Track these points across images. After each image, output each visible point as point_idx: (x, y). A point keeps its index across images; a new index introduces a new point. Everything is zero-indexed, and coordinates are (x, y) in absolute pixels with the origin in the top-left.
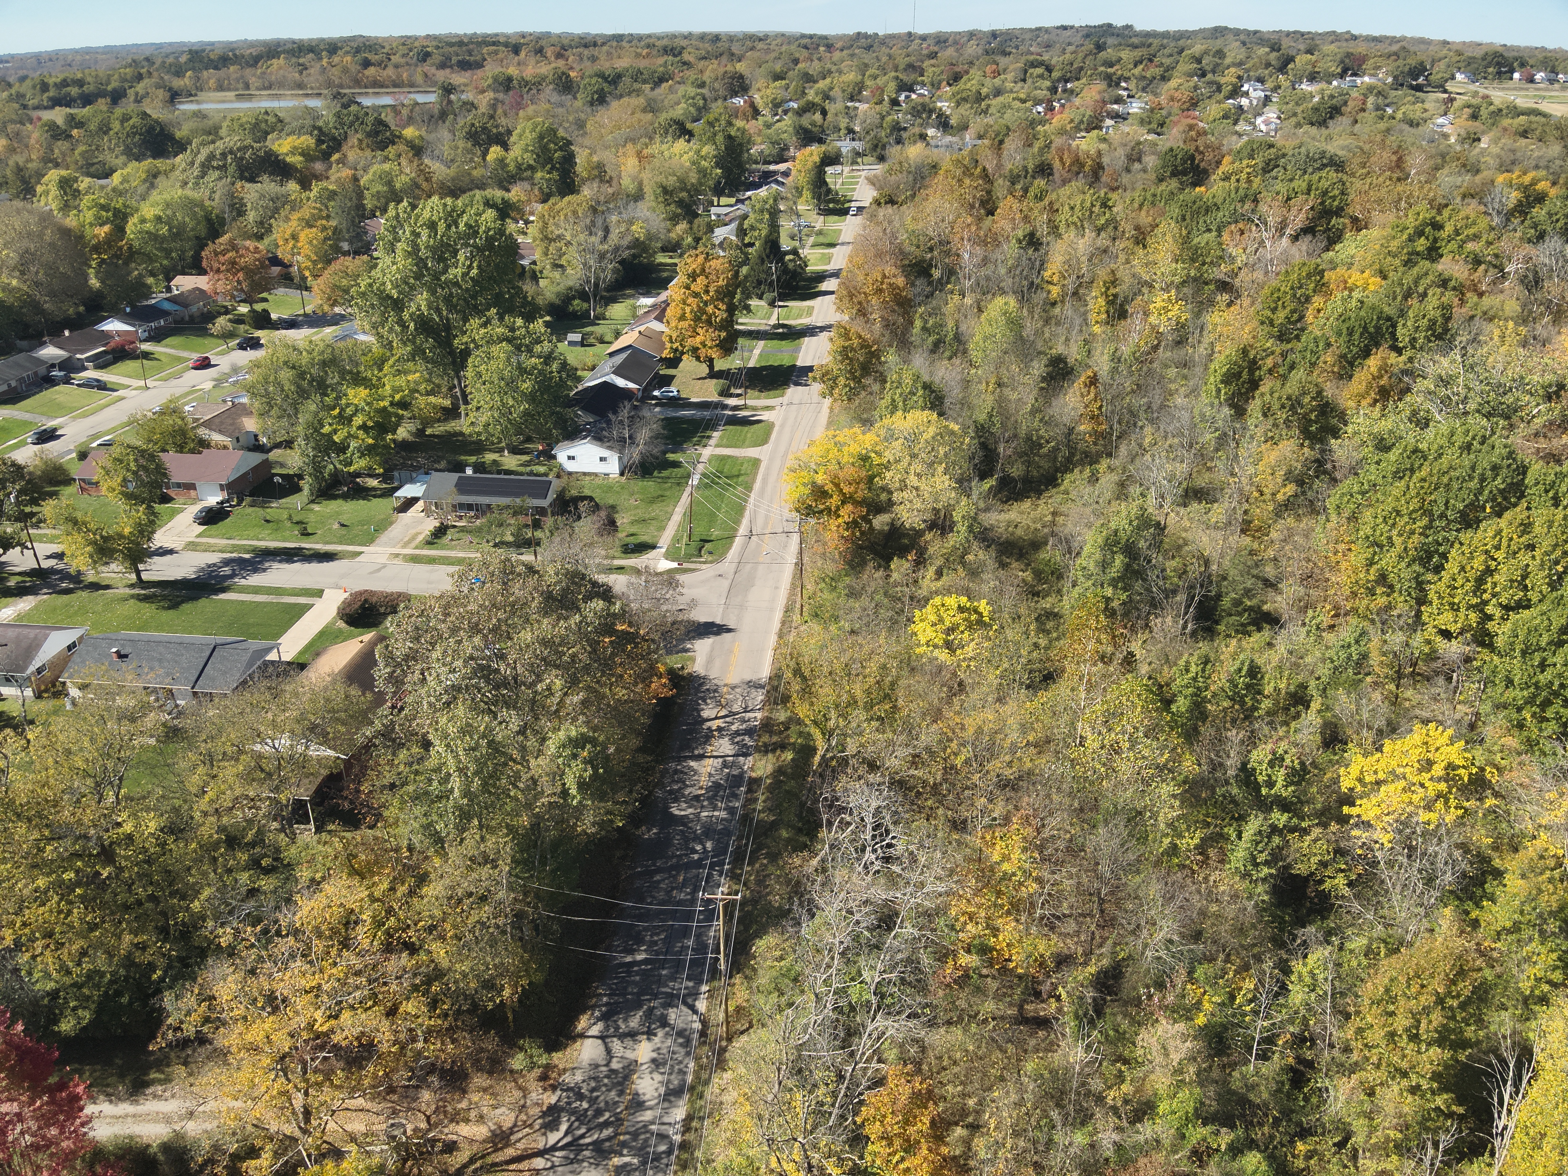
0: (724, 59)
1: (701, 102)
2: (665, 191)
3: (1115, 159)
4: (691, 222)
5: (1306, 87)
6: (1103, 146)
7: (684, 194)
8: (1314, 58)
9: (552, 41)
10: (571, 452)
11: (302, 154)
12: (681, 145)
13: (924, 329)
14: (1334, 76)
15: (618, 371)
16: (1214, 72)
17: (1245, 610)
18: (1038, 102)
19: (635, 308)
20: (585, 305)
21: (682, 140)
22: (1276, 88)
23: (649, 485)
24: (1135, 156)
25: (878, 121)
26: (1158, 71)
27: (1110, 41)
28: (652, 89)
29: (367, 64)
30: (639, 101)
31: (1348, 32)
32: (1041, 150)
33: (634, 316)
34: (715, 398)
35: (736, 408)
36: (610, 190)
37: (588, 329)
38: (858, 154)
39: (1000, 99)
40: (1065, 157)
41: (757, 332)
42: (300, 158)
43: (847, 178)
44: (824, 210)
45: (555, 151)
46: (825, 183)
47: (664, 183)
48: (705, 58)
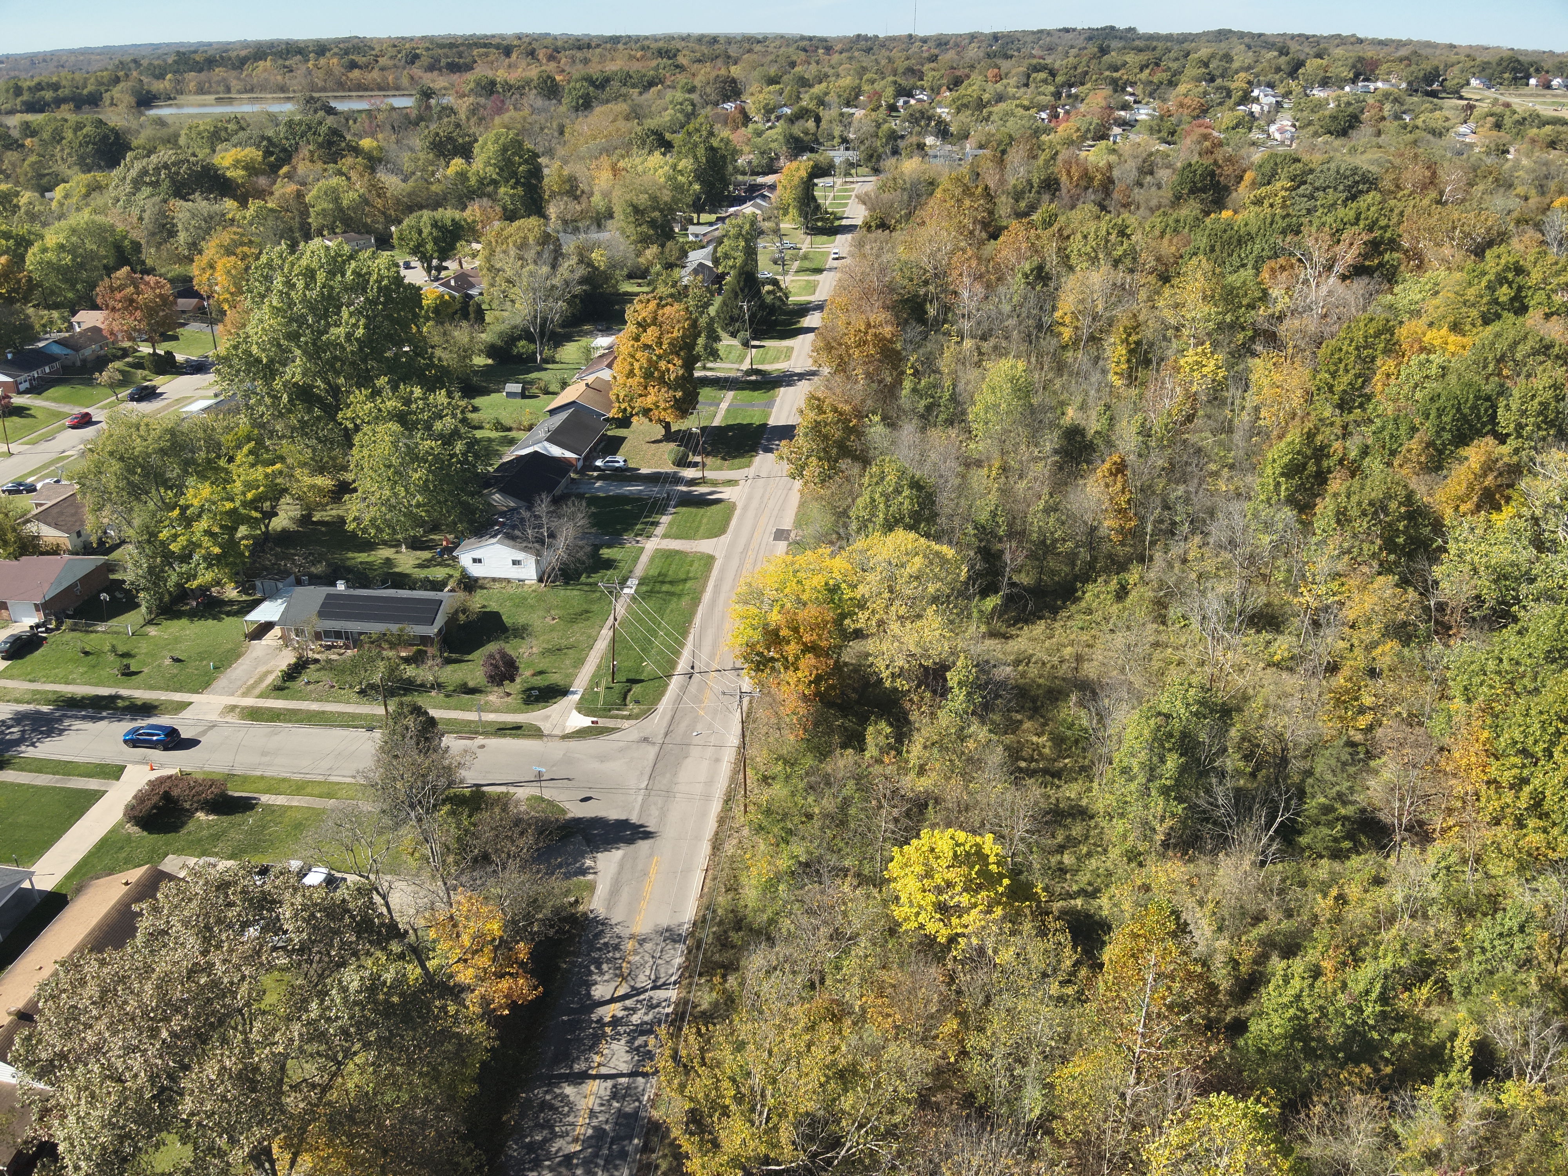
0: (719, 62)
1: (690, 108)
2: (637, 210)
3: (1126, 173)
4: (663, 246)
5: (1318, 93)
6: (1113, 158)
7: (657, 214)
8: (1324, 62)
9: (545, 42)
10: (477, 554)
11: (246, 168)
12: (656, 158)
13: (914, 390)
14: (1346, 81)
15: (553, 439)
16: (1222, 76)
17: (1337, 819)
18: (1042, 109)
19: (588, 350)
20: (532, 347)
21: (657, 153)
22: (1287, 94)
23: (573, 595)
24: (1147, 168)
25: (872, 129)
26: (1165, 76)
27: (1115, 44)
28: (641, 94)
29: (353, 65)
30: (622, 107)
31: (1353, 36)
32: (1047, 162)
33: (588, 359)
34: (669, 468)
35: (693, 482)
36: (578, 208)
37: (534, 375)
38: (852, 165)
39: (1002, 106)
40: (1073, 170)
41: (726, 380)
42: (242, 173)
43: (840, 191)
44: (812, 229)
45: (520, 164)
46: (814, 199)
47: (635, 201)
48: (699, 61)
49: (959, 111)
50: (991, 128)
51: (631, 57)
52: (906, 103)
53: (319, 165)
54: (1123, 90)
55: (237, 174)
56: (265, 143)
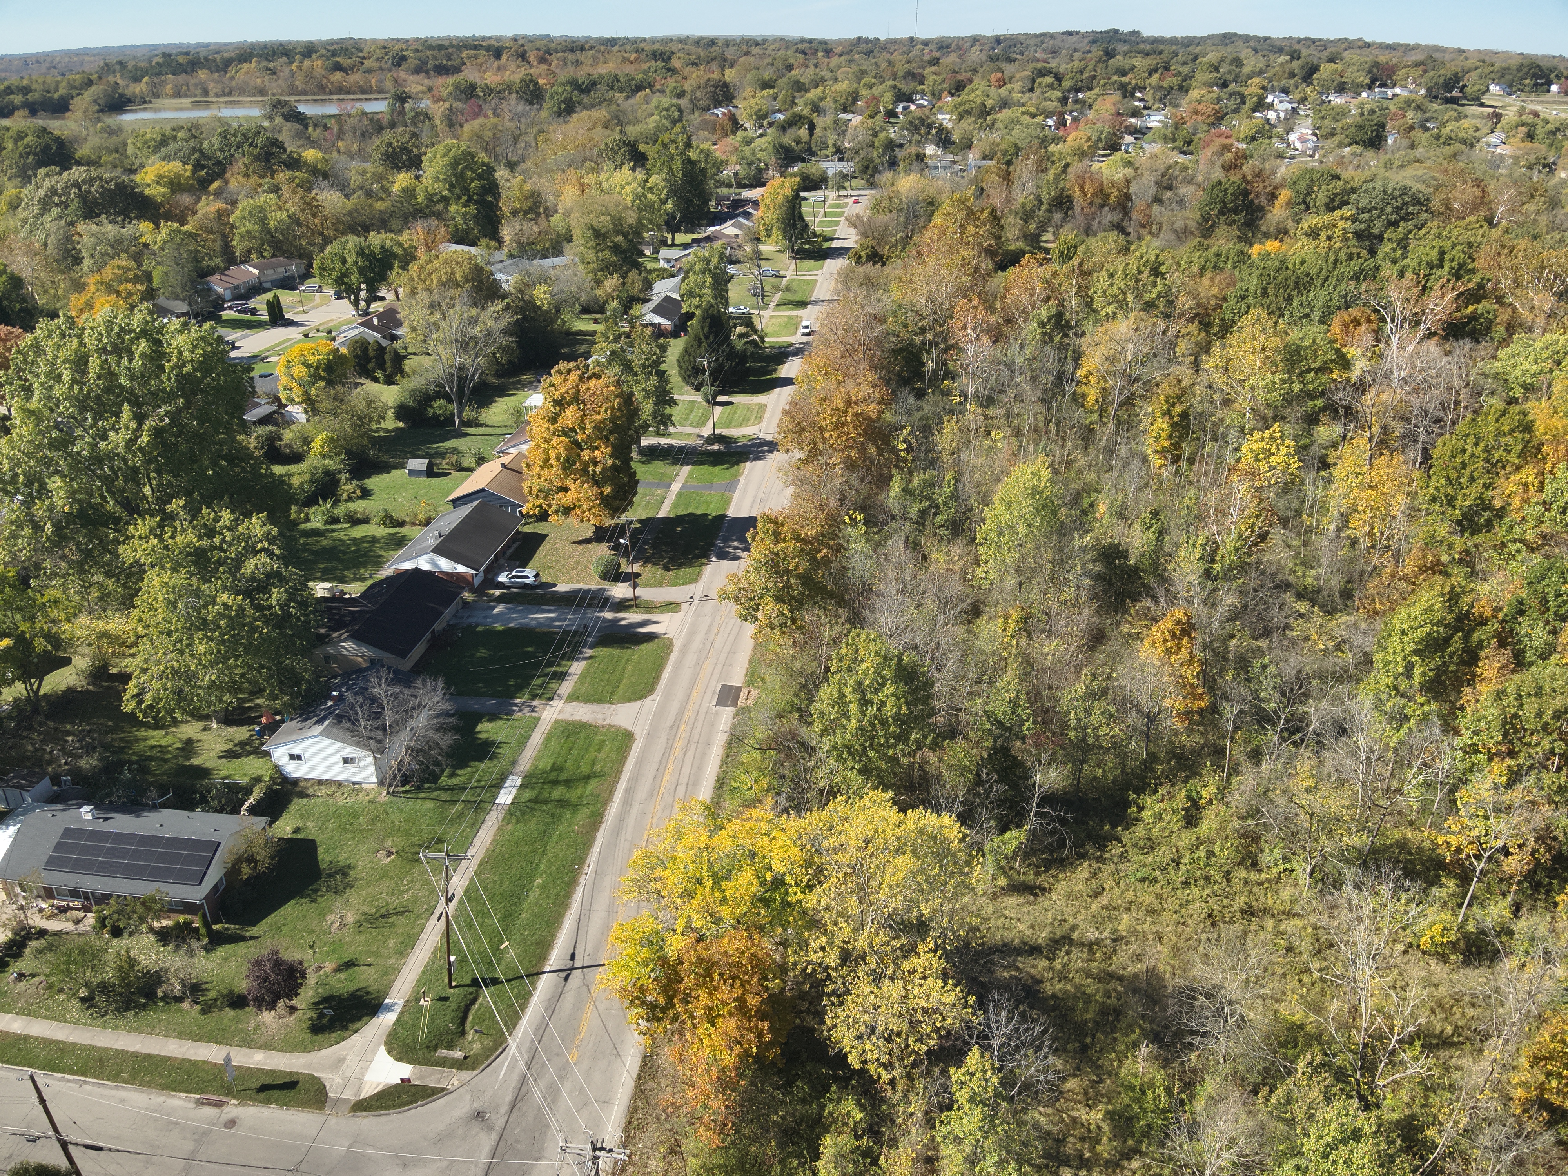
0: (714, 66)
1: (676, 114)
2: (598, 234)
3: (1143, 188)
4: (625, 276)
5: (1336, 100)
6: (1129, 171)
7: (619, 239)
8: (1338, 67)
9: (538, 44)
10: (295, 749)
11: (169, 184)
12: (624, 173)
14: (1362, 87)
15: (442, 549)
16: (1235, 81)
18: (1049, 115)
19: (519, 410)
20: (450, 407)
21: (626, 168)
22: (1303, 100)
23: (424, 809)
24: (1166, 183)
25: (869, 138)
26: (1176, 81)
27: (1122, 48)
30: (601, 113)
31: (1360, 39)
32: (1057, 177)
34: (593, 584)
35: (622, 605)
37: (447, 445)
38: (846, 177)
39: (1006, 114)
40: (1087, 187)
41: (681, 449)
42: (163, 190)
43: (831, 206)
44: (798, 253)
45: (472, 180)
46: (801, 217)
47: (595, 224)
48: (694, 64)
49: (961, 118)
50: (996, 137)
51: (625, 59)
52: (906, 108)
53: (254, 179)
54: (1132, 95)
55: (155, 192)
56: (196, 155)
